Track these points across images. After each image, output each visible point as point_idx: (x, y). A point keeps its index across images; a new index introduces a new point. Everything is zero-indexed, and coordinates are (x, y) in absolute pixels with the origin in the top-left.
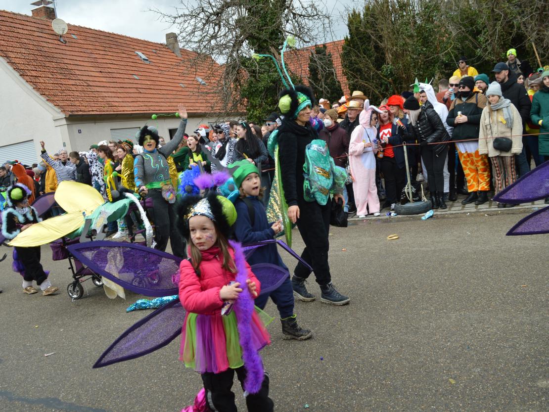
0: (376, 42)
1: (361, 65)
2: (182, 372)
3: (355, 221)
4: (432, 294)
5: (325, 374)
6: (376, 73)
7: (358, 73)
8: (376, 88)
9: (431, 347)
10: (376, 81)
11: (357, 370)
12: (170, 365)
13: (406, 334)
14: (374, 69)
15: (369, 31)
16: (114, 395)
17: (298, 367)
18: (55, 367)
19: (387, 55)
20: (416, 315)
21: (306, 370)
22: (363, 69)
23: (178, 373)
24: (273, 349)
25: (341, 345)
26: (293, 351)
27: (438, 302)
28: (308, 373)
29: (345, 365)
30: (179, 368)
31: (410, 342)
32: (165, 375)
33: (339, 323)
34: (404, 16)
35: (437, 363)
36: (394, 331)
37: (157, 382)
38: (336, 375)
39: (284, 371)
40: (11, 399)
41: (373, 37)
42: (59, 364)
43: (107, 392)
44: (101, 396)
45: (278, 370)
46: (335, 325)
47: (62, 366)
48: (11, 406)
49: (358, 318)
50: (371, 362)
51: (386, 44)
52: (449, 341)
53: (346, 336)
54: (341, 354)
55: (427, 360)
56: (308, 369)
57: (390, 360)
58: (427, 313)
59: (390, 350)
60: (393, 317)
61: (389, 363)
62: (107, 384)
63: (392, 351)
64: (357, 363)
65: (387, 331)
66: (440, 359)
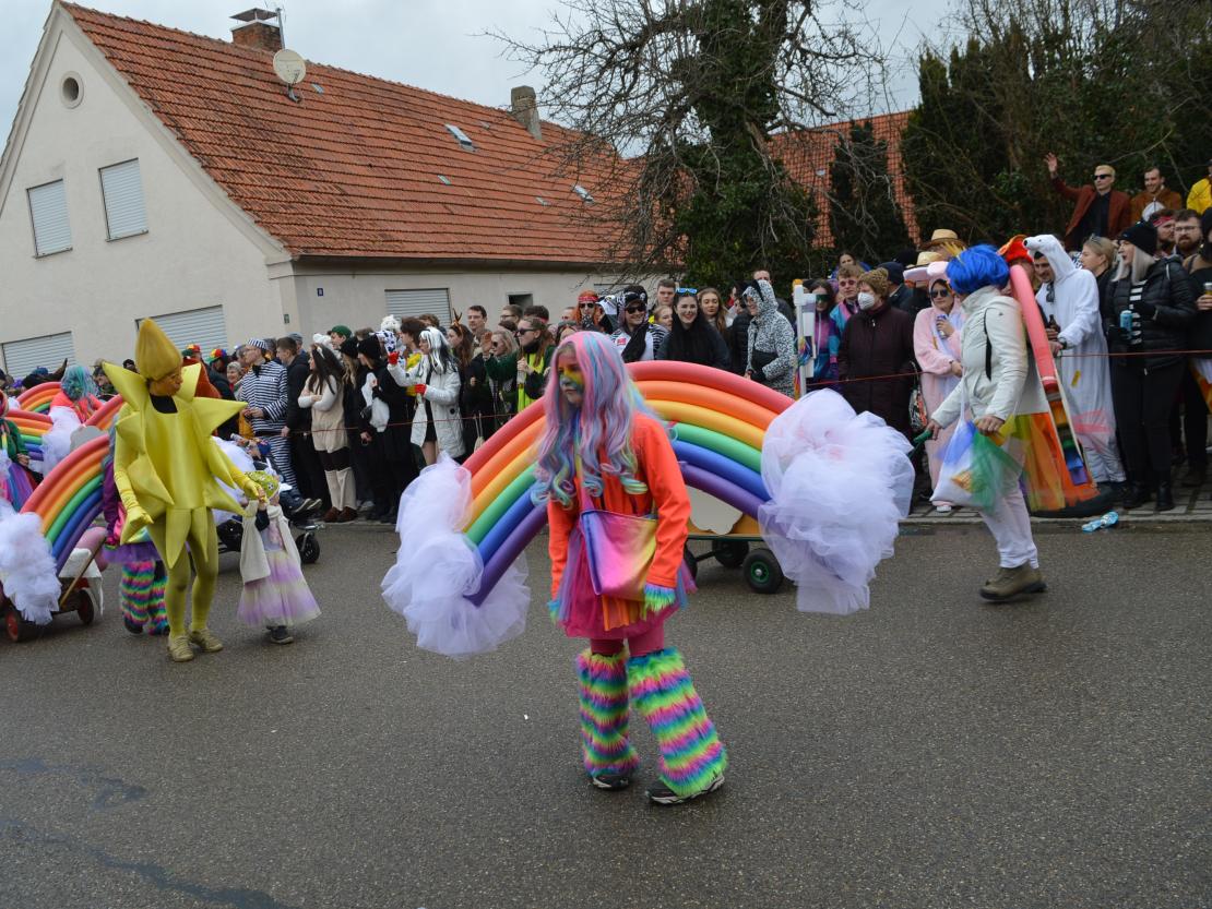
0: (986, 119)
1: (951, 170)
2: (547, 857)
3: (931, 524)
4: (1134, 716)
5: (887, 894)
6: (986, 190)
7: (944, 189)
8: (982, 222)
9: (1143, 848)
10: (983, 206)
11: (964, 889)
12: (518, 837)
13: (1079, 809)
14: (979, 180)
15: (973, 95)
16: (393, 898)
17: (822, 869)
18: (259, 817)
19: (1010, 149)
20: (1101, 763)
21: (839, 879)
22: (955, 178)
23: (538, 859)
24: (758, 820)
25: (923, 825)
26: (806, 827)
27: (1150, 735)
28: (847, 888)
29: (936, 875)
30: (540, 847)
31: (1091, 830)
32: (508, 861)
33: (912, 768)
34: (1057, 61)
35: (1164, 890)
36: (1048, 802)
37: (489, 875)
38: (915, 899)
39: (788, 876)
40: (162, 883)
41: (980, 108)
42: (267, 812)
43: (377, 889)
44: (363, 897)
45: (773, 873)
46: (902, 774)
47: (276, 817)
48: (163, 902)
49: (957, 762)
50: (998, 872)
51: (1010, 125)
52: (1187, 836)
53: (931, 802)
54: (922, 846)
55: (1137, 881)
56: (845, 876)
57: (1045, 872)
58: (1127, 761)
59: (1041, 847)
60: (1042, 764)
61: (1042, 881)
62: (376, 869)
63: (1048, 851)
64: (965, 873)
65: (1030, 799)
66: (1170, 880)
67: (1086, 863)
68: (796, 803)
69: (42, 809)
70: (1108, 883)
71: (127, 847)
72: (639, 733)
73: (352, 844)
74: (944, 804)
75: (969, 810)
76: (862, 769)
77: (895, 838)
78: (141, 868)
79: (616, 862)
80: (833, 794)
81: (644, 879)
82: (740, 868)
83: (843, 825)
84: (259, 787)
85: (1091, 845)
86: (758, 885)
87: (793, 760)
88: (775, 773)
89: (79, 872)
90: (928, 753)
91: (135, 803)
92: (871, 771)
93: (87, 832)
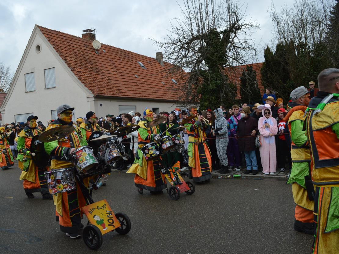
0: (284, 66)
1: (274, 80)
3: (264, 177)
6: (283, 85)
7: (272, 85)
8: (282, 94)
10: (282, 90)
14: (281, 82)
15: (280, 60)
19: (290, 74)
20: (302, 246)
22: (275, 82)
33: (250, 245)
34: (303, 51)
41: (282, 63)
46: (247, 246)
49: (263, 244)
51: (290, 68)
58: (310, 246)
60: (286, 245)
69: (14, 243)
72: (177, 231)
76: (237, 244)
80: (228, 251)
87: (218, 241)
88: (212, 244)
90: (255, 241)
91: (39, 243)
93: (25, 250)
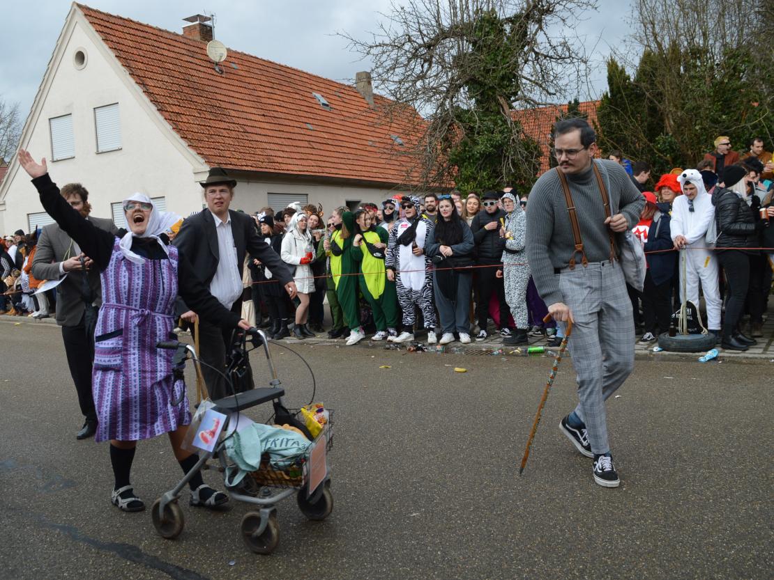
0: (651, 102)
1: (627, 133)
2: (318, 537)
4: (709, 473)
5: (531, 571)
6: (649, 146)
7: (623, 144)
9: (703, 552)
10: (646, 156)
11: (582, 572)
12: (302, 523)
13: (665, 527)
14: (646, 140)
15: (643, 85)
17: (492, 554)
19: (667, 122)
20: (683, 500)
21: (502, 560)
22: (630, 138)
23: (312, 537)
24: (456, 522)
25: (561, 530)
26: (486, 528)
27: (718, 485)
29: (565, 561)
30: (314, 530)
31: (670, 540)
32: (293, 537)
33: (561, 496)
34: (698, 66)
36: (645, 521)
39: (469, 556)
40: (74, 537)
41: (647, 94)
44: (198, 553)
45: (460, 554)
46: (554, 499)
48: (73, 548)
49: (591, 494)
50: (606, 562)
51: (667, 107)
52: (733, 547)
53: (569, 518)
54: (558, 544)
55: (696, 573)
56: (506, 558)
57: (636, 564)
58: (701, 499)
59: (636, 548)
60: (645, 498)
61: (633, 568)
62: (209, 537)
63: (640, 551)
64: (583, 560)
65: (634, 519)
66: (718, 573)
67: (664, 560)
68: (482, 513)
69: (10, 490)
70: (676, 573)
71: (57, 515)
73: (197, 521)
74: (577, 519)
75: (593, 523)
76: (528, 495)
77: (542, 537)
78: (63, 528)
79: (361, 542)
80: (507, 509)
81: (376, 552)
82: (439, 550)
83: (510, 528)
84: (146, 485)
85: (669, 549)
86: (449, 561)
87: (485, 488)
88: (472, 495)
89: (25, 527)
91: (67, 490)
92: (533, 496)
93: (34, 505)
